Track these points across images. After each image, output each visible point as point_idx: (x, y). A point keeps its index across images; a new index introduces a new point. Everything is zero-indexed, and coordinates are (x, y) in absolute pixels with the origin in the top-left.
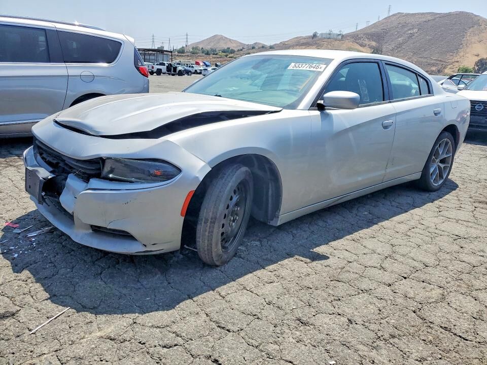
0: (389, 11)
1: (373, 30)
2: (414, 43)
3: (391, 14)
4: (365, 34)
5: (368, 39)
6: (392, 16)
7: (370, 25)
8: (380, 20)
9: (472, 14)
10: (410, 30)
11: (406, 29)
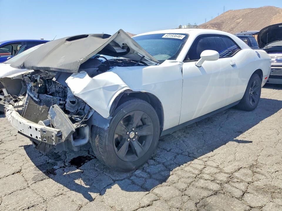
0: (224, 9)
1: (215, 21)
2: (241, 27)
3: (225, 11)
4: (210, 24)
5: (212, 27)
6: (226, 12)
7: (213, 18)
8: (219, 15)
9: (275, 7)
10: (237, 20)
11: (235, 19)
